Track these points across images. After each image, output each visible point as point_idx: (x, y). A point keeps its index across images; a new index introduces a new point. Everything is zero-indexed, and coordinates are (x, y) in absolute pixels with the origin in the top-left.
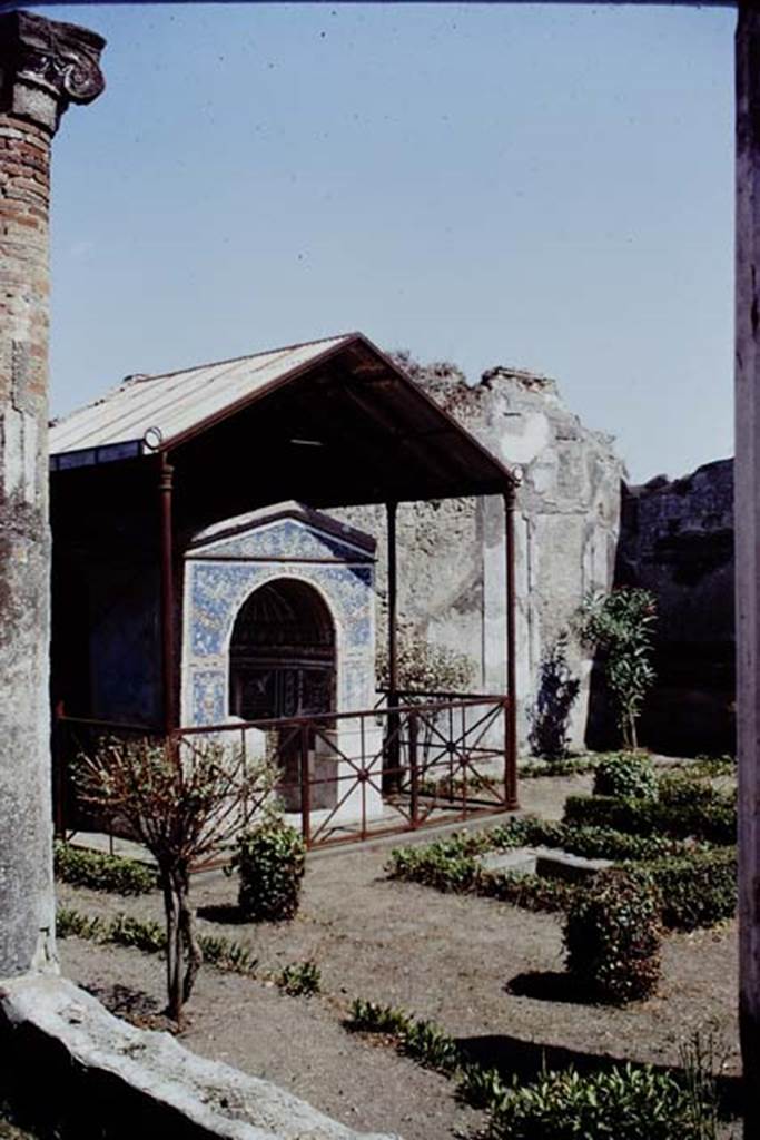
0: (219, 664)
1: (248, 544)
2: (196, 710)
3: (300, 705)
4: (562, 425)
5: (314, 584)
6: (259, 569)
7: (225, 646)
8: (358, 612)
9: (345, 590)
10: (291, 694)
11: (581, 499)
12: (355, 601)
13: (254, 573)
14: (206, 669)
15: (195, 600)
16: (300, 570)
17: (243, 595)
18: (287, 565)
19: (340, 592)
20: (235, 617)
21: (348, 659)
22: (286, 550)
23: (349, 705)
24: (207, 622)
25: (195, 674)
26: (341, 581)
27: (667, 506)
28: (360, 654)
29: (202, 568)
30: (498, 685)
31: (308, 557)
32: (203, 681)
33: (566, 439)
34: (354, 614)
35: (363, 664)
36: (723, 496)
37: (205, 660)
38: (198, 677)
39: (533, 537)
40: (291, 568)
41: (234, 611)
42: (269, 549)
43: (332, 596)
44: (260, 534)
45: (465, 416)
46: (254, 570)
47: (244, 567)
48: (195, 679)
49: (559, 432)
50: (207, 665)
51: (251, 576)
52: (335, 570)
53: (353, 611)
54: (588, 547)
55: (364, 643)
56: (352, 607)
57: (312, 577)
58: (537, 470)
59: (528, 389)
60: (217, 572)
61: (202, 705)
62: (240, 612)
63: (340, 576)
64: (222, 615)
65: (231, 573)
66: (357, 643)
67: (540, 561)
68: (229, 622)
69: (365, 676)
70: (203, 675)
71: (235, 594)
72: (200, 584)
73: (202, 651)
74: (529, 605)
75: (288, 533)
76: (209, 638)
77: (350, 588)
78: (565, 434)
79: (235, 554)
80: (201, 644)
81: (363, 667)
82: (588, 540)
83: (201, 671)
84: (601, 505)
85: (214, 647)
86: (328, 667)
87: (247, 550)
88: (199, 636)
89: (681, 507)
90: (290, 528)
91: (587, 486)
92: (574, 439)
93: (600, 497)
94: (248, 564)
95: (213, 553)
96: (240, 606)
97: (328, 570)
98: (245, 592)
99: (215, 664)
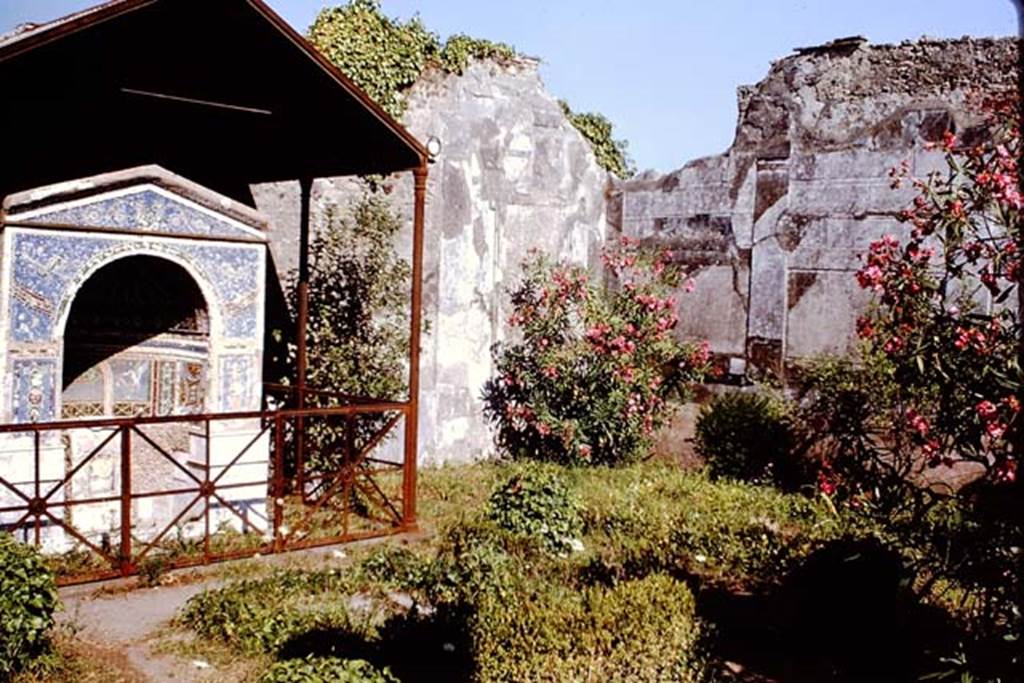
0: (50, 351)
1: (90, 211)
2: (16, 404)
3: (177, 402)
4: (543, 112)
5: (182, 263)
6: (108, 244)
7: (59, 330)
8: (240, 298)
9: (224, 273)
10: (168, 388)
11: (560, 192)
12: (237, 286)
13: (101, 247)
14: (32, 356)
15: (17, 274)
16: (165, 246)
17: (85, 273)
18: (146, 240)
19: (218, 275)
20: (73, 296)
21: (225, 352)
22: (145, 223)
23: (226, 404)
24: (34, 302)
25: (17, 362)
26: (220, 261)
27: (653, 203)
28: (243, 347)
29: (28, 238)
30: (452, 387)
31: (175, 232)
32: (26, 371)
33: (546, 126)
34: (236, 301)
35: (245, 358)
36: (711, 194)
37: (32, 347)
38: (20, 365)
39: (502, 230)
40: (151, 244)
41: (72, 290)
42: (121, 219)
43: (206, 278)
44: (109, 202)
45: (428, 95)
46: (100, 244)
47: (87, 239)
48: (16, 368)
49: (537, 119)
50: (33, 352)
51: (96, 250)
52: (210, 248)
53: (235, 297)
54: (566, 243)
55: (248, 334)
56: (233, 293)
57: (181, 256)
58: (509, 158)
59: (504, 70)
60: (49, 243)
61: (25, 398)
62: (80, 293)
63: (218, 256)
64: (54, 294)
65: (69, 245)
66: (238, 334)
67: (508, 254)
68: (64, 303)
69: (248, 372)
70: (26, 363)
71: (74, 271)
72: (25, 256)
73: (26, 335)
74: (491, 301)
75: (149, 204)
76: (36, 321)
77: (232, 270)
78: (544, 122)
79: (75, 223)
80: (24, 328)
81: (245, 361)
82: (566, 236)
83: (24, 359)
84: (583, 200)
85: (43, 330)
86: (205, 360)
87: (91, 219)
88: (22, 317)
89: (667, 205)
90: (150, 197)
91: (567, 178)
92: (556, 127)
93: (582, 191)
94: (92, 235)
95: (46, 221)
96: (80, 285)
97: (202, 249)
98: (87, 269)
99: (43, 351)
